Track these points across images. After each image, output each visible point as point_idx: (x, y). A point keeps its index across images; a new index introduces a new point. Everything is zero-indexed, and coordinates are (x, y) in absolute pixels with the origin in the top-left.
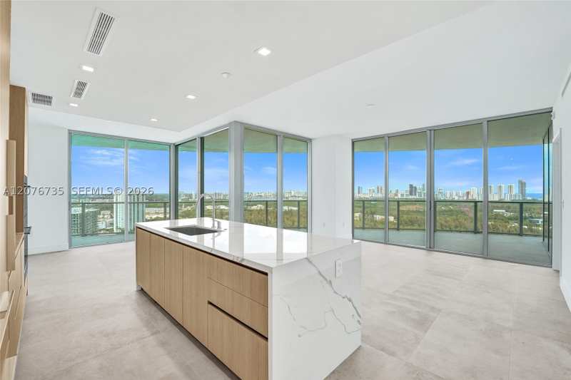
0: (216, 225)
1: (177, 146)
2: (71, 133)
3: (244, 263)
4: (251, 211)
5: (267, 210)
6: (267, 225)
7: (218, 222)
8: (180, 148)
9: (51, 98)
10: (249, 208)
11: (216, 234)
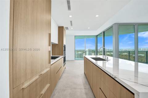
0: (106, 58)
1: (97, 36)
2: (75, 36)
3: (116, 79)
4: (122, 55)
5: (129, 55)
6: (129, 60)
7: (107, 57)
8: (98, 36)
9: (67, 27)
10: (121, 54)
11: (106, 61)
